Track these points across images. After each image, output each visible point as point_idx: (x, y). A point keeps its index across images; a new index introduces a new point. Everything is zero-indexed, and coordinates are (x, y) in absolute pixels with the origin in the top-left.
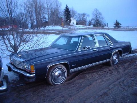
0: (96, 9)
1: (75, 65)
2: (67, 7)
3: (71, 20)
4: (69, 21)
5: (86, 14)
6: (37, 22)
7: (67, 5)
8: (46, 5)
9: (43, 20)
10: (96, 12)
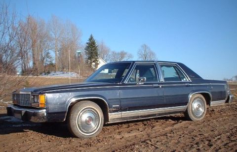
0: (145, 46)
1: (118, 106)
2: (91, 38)
3: (98, 62)
4: (94, 64)
5: (126, 53)
6: (34, 63)
7: (91, 36)
8: (53, 34)
9: (45, 60)
10: (145, 51)
